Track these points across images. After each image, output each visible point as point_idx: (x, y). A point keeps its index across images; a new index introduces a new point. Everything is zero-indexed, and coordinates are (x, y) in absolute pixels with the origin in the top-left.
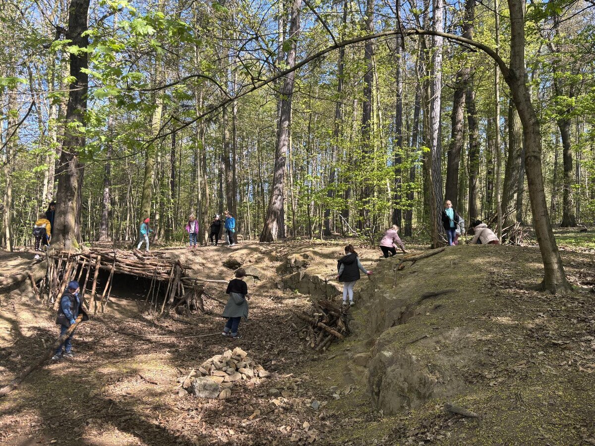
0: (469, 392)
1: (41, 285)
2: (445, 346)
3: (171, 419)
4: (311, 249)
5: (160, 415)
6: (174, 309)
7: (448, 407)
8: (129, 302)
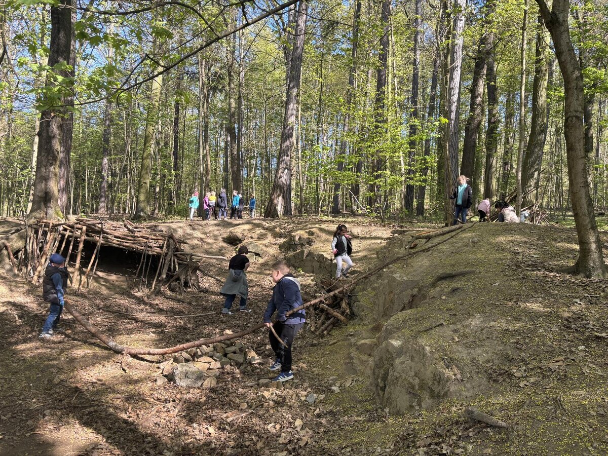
0: (494, 393)
1: (20, 257)
2: (465, 336)
3: (142, 412)
4: (317, 226)
5: (130, 407)
6: (167, 286)
7: (469, 413)
8: (118, 278)
